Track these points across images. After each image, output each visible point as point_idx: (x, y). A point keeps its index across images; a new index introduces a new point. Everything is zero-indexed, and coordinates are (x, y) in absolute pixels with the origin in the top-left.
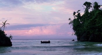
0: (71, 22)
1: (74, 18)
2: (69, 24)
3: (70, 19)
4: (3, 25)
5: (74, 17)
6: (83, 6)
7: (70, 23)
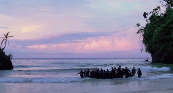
0: (141, 29)
1: (147, 23)
2: (138, 33)
3: (138, 25)
4: (3, 39)
5: (147, 21)
6: (160, 2)
7: (139, 31)
